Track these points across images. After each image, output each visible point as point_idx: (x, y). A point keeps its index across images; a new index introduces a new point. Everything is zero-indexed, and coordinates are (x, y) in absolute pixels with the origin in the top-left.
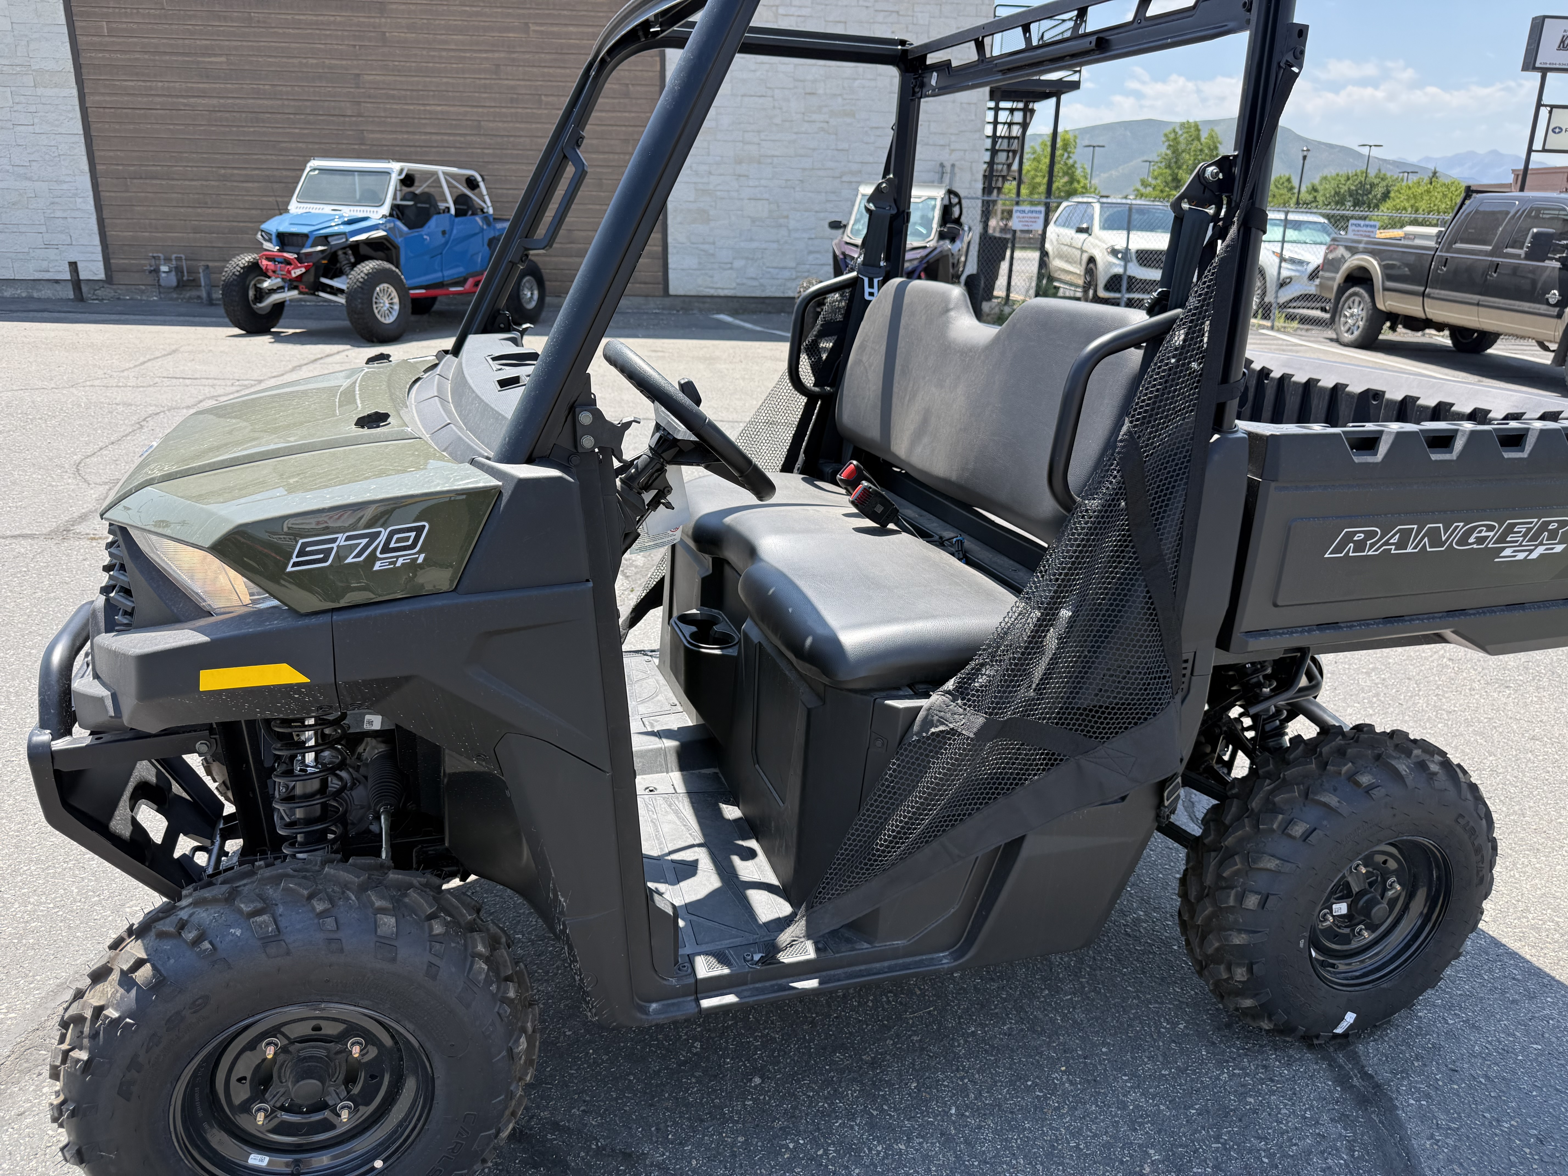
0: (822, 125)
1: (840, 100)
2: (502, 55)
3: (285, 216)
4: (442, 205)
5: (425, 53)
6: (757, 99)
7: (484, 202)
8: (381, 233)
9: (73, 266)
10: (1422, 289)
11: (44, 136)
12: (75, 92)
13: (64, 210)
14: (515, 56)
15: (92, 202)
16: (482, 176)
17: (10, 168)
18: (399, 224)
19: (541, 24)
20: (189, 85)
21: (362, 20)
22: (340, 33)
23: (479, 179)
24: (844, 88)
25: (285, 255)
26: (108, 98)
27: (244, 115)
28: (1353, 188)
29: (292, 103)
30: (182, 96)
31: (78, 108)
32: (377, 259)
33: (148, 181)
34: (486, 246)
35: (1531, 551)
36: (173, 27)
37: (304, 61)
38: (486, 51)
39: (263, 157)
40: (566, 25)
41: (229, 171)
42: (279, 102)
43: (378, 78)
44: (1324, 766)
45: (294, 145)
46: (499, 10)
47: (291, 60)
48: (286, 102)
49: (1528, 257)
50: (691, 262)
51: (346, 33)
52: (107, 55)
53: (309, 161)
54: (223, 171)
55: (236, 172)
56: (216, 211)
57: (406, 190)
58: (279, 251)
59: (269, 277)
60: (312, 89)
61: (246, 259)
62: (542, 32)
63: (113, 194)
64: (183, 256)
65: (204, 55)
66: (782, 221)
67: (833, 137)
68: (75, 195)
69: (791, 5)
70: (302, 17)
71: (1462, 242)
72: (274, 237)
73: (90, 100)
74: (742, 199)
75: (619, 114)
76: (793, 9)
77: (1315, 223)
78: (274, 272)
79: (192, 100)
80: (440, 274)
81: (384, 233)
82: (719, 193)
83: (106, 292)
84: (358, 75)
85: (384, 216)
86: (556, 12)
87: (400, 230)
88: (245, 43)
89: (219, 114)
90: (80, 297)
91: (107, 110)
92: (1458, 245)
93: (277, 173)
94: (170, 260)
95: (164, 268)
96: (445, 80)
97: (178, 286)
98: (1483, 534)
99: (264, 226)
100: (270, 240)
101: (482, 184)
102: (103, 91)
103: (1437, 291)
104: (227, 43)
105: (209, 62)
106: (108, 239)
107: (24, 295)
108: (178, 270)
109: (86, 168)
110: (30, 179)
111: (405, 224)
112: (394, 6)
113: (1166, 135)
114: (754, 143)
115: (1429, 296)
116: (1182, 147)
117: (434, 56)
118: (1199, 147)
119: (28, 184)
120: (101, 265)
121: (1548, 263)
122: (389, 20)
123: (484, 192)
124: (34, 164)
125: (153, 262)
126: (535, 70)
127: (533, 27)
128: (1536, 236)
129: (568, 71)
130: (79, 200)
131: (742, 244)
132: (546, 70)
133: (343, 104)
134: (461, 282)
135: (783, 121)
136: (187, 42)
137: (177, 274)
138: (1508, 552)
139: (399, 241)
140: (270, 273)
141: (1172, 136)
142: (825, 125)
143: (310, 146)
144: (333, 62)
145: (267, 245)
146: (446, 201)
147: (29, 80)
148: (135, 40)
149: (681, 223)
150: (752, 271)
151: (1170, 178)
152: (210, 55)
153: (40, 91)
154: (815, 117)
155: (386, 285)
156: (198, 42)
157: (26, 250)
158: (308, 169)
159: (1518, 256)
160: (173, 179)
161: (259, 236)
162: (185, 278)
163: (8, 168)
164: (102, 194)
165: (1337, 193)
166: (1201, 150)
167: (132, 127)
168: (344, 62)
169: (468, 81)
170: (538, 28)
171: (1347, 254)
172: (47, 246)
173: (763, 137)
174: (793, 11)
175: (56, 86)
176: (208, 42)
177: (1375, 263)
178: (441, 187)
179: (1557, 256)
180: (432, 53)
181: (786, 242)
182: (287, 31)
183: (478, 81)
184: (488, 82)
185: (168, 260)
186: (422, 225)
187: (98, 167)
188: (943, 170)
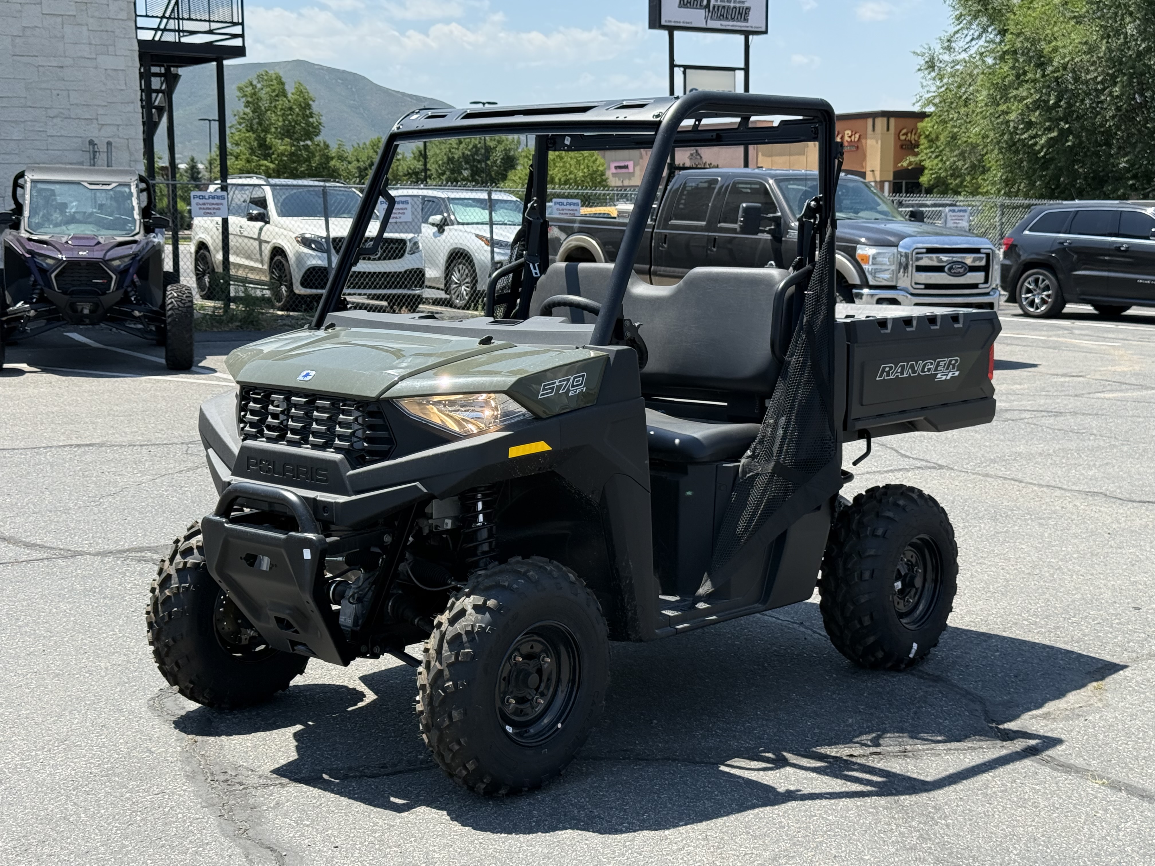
10: (648, 266)
28: (468, 152)
35: (947, 375)
44: (880, 501)
49: (744, 230)
71: (676, 219)
77: (506, 201)
92: (674, 222)
98: (929, 367)
103: (663, 268)
113: (240, 89)
115: (656, 274)
116: (264, 104)
118: (287, 105)
121: (760, 236)
128: (746, 210)
138: (939, 375)
141: (249, 90)
151: (255, 144)
159: (734, 231)
165: (450, 160)
166: (291, 109)
171: (562, 236)
177: (594, 242)
179: (767, 229)
188: (94, 148)
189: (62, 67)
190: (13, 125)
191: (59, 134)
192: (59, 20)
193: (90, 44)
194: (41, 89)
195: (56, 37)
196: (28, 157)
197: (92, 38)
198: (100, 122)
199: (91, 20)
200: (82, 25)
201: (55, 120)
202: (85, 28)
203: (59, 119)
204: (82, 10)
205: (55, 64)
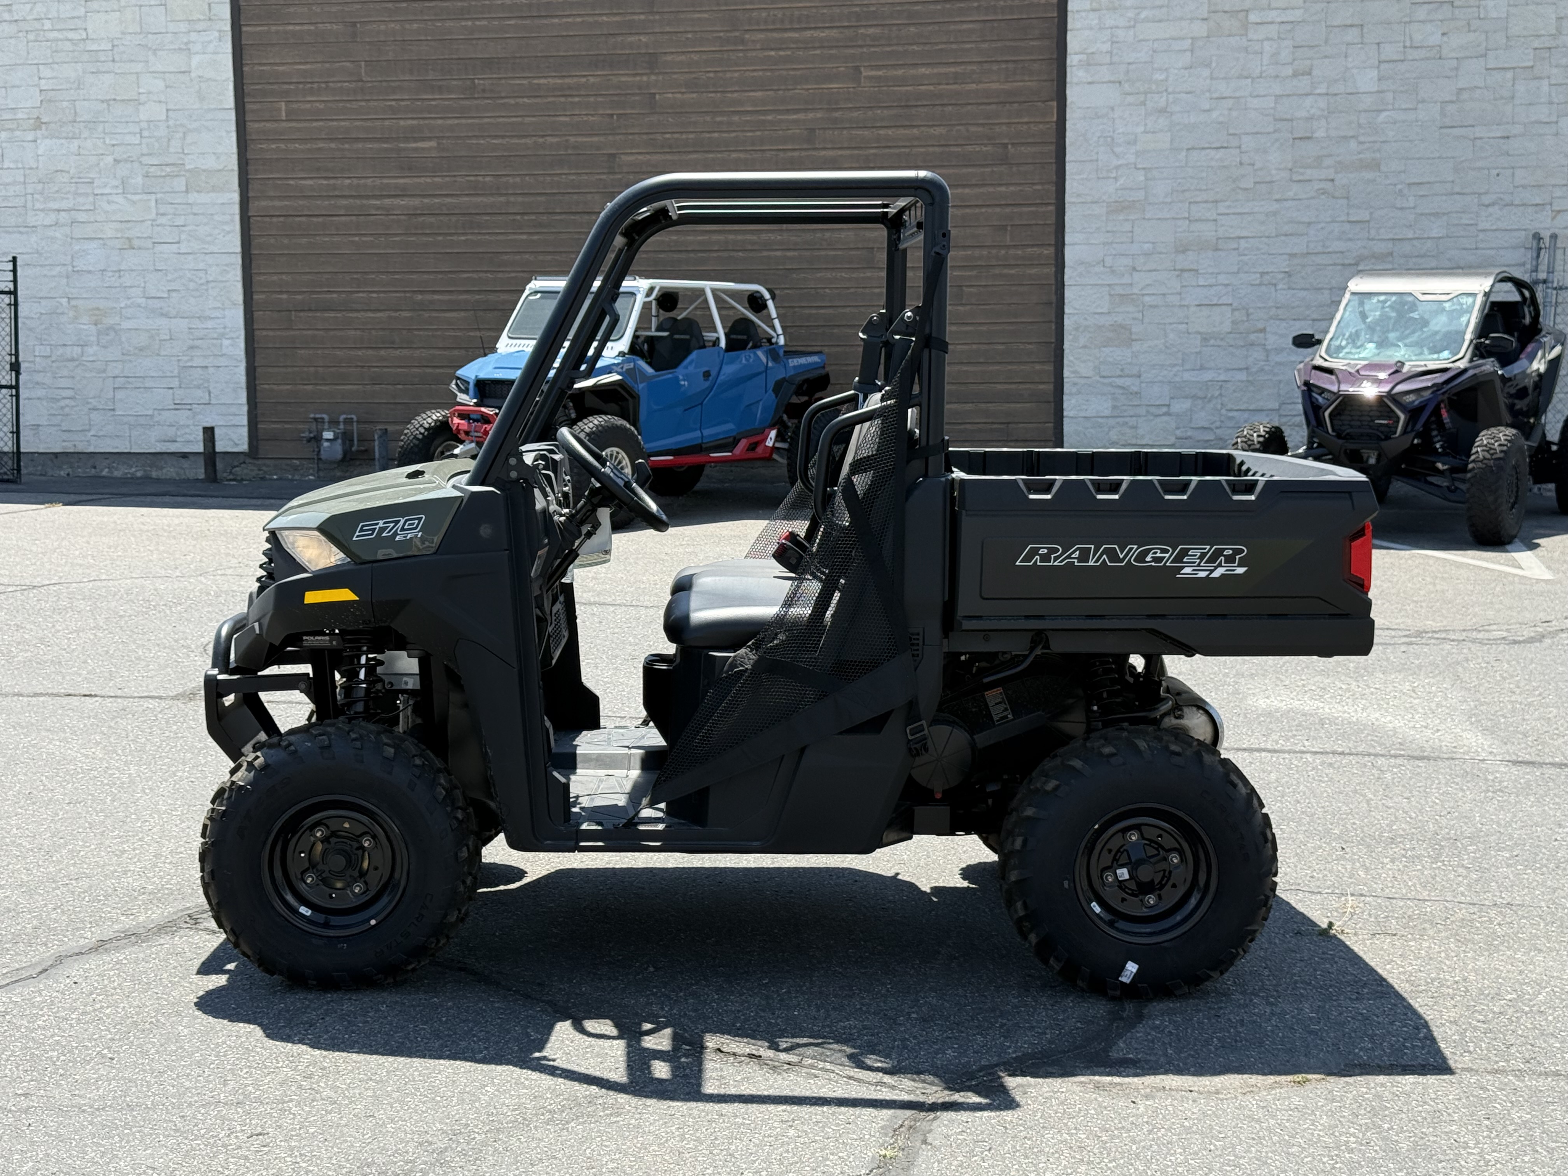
0: (1322, 185)
1: (1353, 144)
2: (819, 115)
3: (491, 357)
4: (709, 336)
5: (708, 118)
6: (1213, 153)
7: (773, 328)
8: (615, 377)
9: (209, 433)
11: (191, 257)
12: (236, 197)
13: (205, 357)
14: (837, 114)
15: (242, 345)
16: (770, 291)
17: (142, 301)
18: (642, 364)
19: (878, 67)
20: (385, 181)
21: (623, 79)
22: (592, 99)
23: (767, 295)
24: (1360, 126)
25: (483, 409)
26: (277, 203)
27: (454, 219)
29: (520, 199)
30: (374, 197)
31: (237, 218)
32: (606, 414)
33: (318, 314)
34: (770, 391)
35: (1212, 571)
36: (372, 104)
37: (541, 140)
38: (796, 111)
39: (475, 276)
40: (915, 65)
41: (428, 297)
42: (502, 199)
43: (640, 157)
45: (518, 257)
46: (818, 52)
47: (523, 141)
48: (512, 199)
50: (1100, 406)
51: (600, 99)
52: (283, 146)
53: (529, 281)
54: (420, 297)
55: (436, 297)
56: (405, 352)
57: (664, 315)
58: (476, 405)
59: (462, 442)
60: (548, 179)
61: (436, 416)
62: (879, 78)
63: (271, 333)
64: (355, 419)
65: (407, 139)
66: (1253, 337)
67: (1345, 202)
68: (222, 336)
69: (1270, 8)
70: (542, 81)
72: (471, 386)
73: (254, 206)
74: (1188, 306)
75: (991, 189)
76: (1274, 13)
78: (467, 433)
79: (387, 201)
80: (698, 434)
81: (618, 377)
82: (1147, 299)
83: (247, 471)
84: (613, 156)
85: (621, 354)
86: (900, 49)
87: (642, 373)
88: (463, 121)
89: (421, 219)
90: (212, 476)
91: (275, 220)
93: (492, 297)
94: (338, 423)
95: (328, 435)
96: (734, 155)
97: (343, 460)
98: (1158, 555)
99: (460, 372)
100: (466, 391)
101: (770, 304)
102: (272, 194)
104: (440, 122)
105: (416, 149)
106: (259, 394)
107: (139, 474)
108: (346, 437)
109: (240, 298)
110: (166, 315)
111: (650, 364)
112: (669, 58)
114: (1207, 220)
117: (721, 123)
119: (162, 322)
120: (244, 432)
122: (661, 78)
123: (773, 313)
124: (174, 294)
125: (314, 426)
126: (866, 133)
127: (865, 73)
129: (915, 131)
130: (226, 342)
131: (1187, 376)
132: (882, 132)
133: (589, 197)
134: (729, 444)
135: (1255, 183)
136: (387, 123)
137: (344, 443)
138: (1187, 570)
139: (641, 387)
140: (462, 436)
142: (1328, 186)
143: (541, 258)
144: (580, 139)
145: (462, 397)
146: (715, 330)
147: (180, 184)
148: (321, 123)
149: (1085, 347)
150: (1202, 418)
152: (416, 140)
153: (193, 197)
154: (1309, 173)
155: (615, 449)
156: (402, 123)
157: (150, 412)
158: (527, 292)
160: (352, 310)
161: (453, 386)
162: (354, 449)
163: (140, 301)
164: (257, 333)
167: (304, 240)
168: (595, 139)
169: (768, 155)
170: (873, 73)
172: (178, 406)
173: (1222, 210)
174: (1272, 15)
175: (214, 189)
176: (415, 122)
178: (709, 308)
180: (718, 119)
181: (1262, 370)
182: (520, 100)
183: (781, 154)
184: (796, 154)
185: (334, 423)
186: (675, 365)
187: (255, 297)
188: (1539, 243)
189: (1508, 137)
190: (1432, 219)
191: (1494, 227)
192: (1509, 75)
193: (1551, 103)
194: (1474, 169)
195: (1502, 98)
196: (1449, 260)
197: (1553, 94)
198: (1554, 208)
199: (1555, 71)
200: (1540, 78)
201: (1491, 209)
202: (1545, 82)
203: (1497, 207)
204: (1544, 59)
205: (1499, 135)
